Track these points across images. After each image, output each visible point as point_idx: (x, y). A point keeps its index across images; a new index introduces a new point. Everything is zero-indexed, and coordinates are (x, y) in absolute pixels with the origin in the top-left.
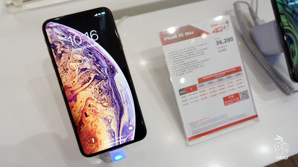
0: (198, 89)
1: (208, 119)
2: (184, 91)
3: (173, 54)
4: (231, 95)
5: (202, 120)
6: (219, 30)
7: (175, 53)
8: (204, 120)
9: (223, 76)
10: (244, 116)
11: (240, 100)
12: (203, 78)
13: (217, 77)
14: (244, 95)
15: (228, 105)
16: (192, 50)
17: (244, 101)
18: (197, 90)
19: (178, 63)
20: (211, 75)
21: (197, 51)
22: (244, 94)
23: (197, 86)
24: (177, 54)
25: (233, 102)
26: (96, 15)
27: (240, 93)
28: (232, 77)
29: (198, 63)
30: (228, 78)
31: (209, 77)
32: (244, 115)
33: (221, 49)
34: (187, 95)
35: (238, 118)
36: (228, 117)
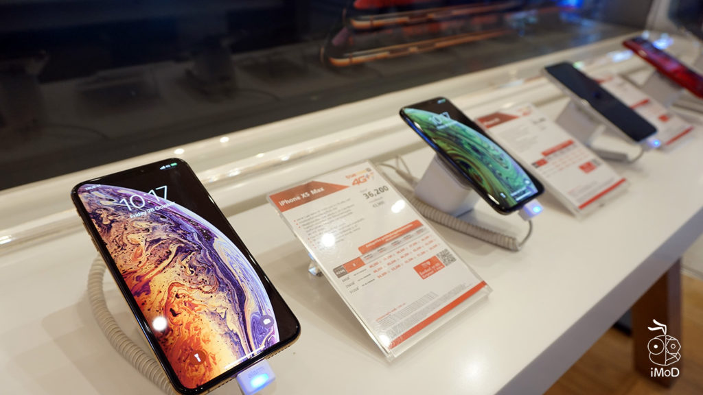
0: (365, 262)
1: (405, 306)
2: (343, 271)
3: (302, 220)
4: (425, 262)
5: (395, 309)
6: (361, 180)
7: (304, 219)
8: (398, 310)
9: (397, 237)
10: (463, 289)
11: (444, 266)
12: (367, 246)
13: (387, 240)
14: (446, 258)
15: (427, 277)
16: (330, 211)
17: (450, 266)
18: (364, 264)
19: (316, 232)
20: (378, 239)
21: (339, 211)
22: (444, 256)
23: (362, 258)
24: (309, 219)
25: (432, 272)
26: (163, 168)
27: (438, 255)
28: (413, 236)
29: (348, 226)
30: (406, 238)
31: (376, 242)
32: (462, 287)
33: (376, 202)
34: (351, 275)
35: (456, 294)
36: (437, 296)
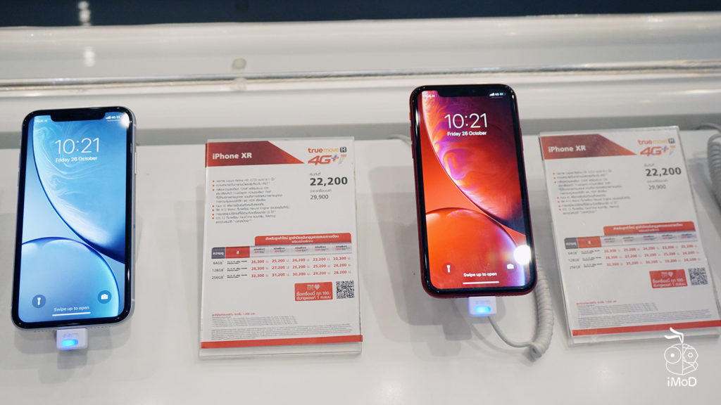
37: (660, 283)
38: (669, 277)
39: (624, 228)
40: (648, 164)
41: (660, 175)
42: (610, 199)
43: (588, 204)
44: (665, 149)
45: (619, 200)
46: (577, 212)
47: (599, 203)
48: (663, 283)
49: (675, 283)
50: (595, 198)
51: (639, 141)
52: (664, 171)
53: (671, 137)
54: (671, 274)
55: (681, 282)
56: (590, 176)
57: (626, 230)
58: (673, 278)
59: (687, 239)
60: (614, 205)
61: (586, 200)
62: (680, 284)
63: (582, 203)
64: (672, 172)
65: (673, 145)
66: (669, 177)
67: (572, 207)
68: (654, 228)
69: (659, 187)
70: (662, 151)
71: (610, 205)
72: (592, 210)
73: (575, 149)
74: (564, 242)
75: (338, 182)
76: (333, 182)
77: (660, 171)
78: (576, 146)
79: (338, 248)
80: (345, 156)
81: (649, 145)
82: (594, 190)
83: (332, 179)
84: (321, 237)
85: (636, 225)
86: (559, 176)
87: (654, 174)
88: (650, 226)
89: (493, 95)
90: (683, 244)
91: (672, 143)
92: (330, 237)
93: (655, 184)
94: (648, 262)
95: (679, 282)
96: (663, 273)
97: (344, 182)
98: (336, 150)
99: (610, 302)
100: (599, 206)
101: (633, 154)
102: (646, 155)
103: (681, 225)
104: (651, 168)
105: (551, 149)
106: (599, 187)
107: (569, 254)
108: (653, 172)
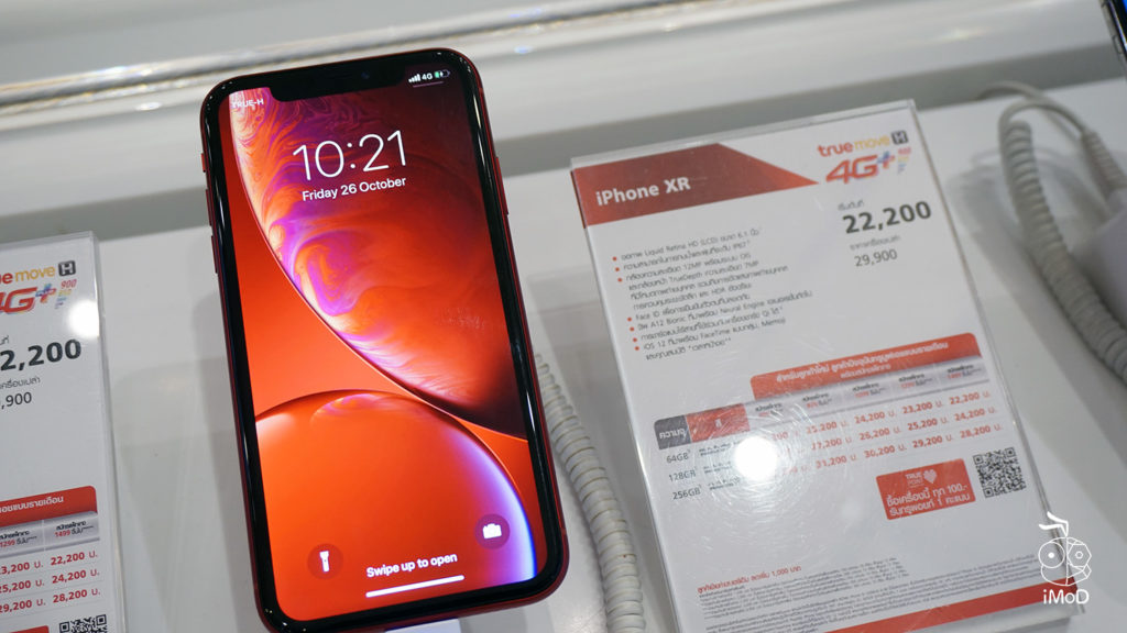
37: (905, 504)
38: (926, 483)
39: (802, 375)
40: (846, 203)
41: (881, 227)
42: (762, 304)
43: (706, 325)
44: (887, 159)
45: (785, 303)
46: (682, 349)
47: (735, 319)
48: (914, 503)
49: (943, 498)
50: (723, 306)
51: (821, 149)
52: (889, 214)
53: (898, 128)
54: (931, 476)
55: (959, 493)
56: (705, 252)
57: (808, 378)
58: (937, 485)
59: (962, 381)
60: (772, 317)
61: (701, 316)
62: (957, 499)
63: (691, 323)
64: (908, 215)
65: (902, 146)
66: (903, 227)
67: (668, 337)
68: (877, 363)
69: (879, 257)
70: (880, 166)
71: (763, 318)
72: (715, 339)
73: (663, 188)
74: (653, 432)
75: (55, 355)
76: (44, 356)
77: (880, 217)
78: (667, 182)
79: (62, 532)
80: (72, 284)
81: (845, 156)
82: (719, 286)
83: (39, 349)
84: (16, 507)
85: (831, 363)
86: (628, 262)
87: (866, 227)
88: (868, 361)
89: (417, 78)
90: (954, 393)
91: (901, 142)
92: (38, 504)
93: (870, 251)
94: (869, 454)
95: (953, 495)
96: (912, 476)
97: (73, 352)
98: (48, 271)
99: (784, 571)
100: (737, 325)
101: (809, 182)
102: (841, 182)
103: (945, 346)
104: (855, 212)
105: (604, 197)
106: (732, 278)
107: (669, 460)
108: (860, 222)
